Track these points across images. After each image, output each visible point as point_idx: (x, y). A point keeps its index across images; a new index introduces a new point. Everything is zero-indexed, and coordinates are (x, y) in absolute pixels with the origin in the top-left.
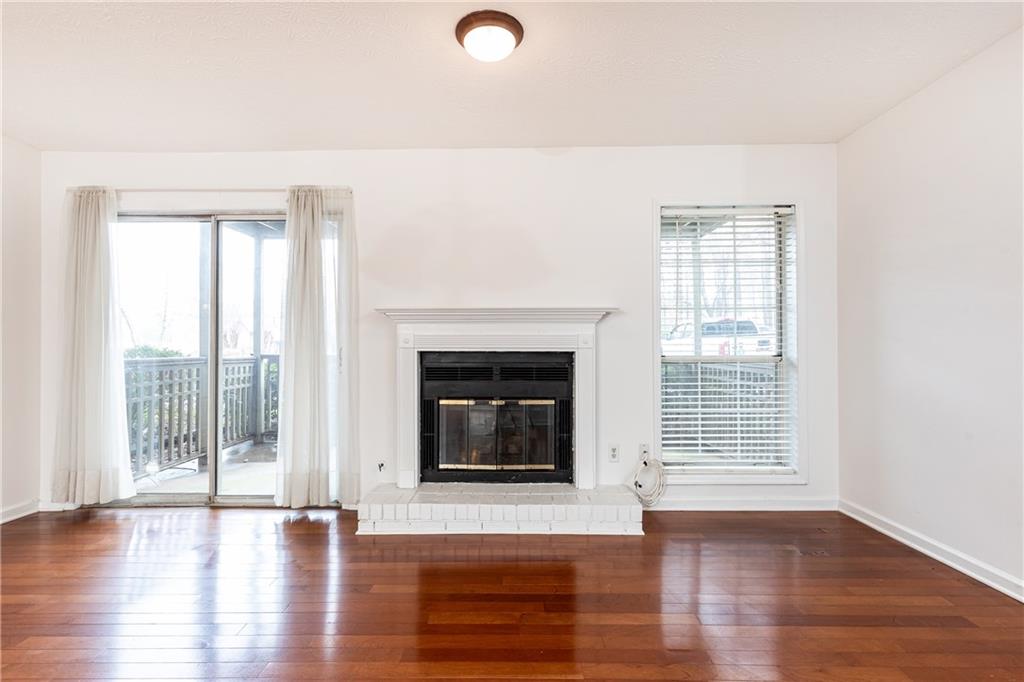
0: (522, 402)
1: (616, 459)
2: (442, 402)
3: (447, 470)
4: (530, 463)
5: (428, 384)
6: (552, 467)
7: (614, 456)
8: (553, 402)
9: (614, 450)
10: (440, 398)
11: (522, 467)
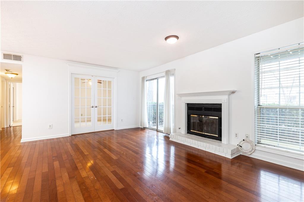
0: (210, 117)
1: (237, 137)
2: (191, 115)
3: (192, 132)
4: (211, 134)
5: (189, 111)
6: (217, 136)
7: (236, 136)
8: (217, 118)
9: (236, 134)
10: (191, 114)
11: (209, 134)
